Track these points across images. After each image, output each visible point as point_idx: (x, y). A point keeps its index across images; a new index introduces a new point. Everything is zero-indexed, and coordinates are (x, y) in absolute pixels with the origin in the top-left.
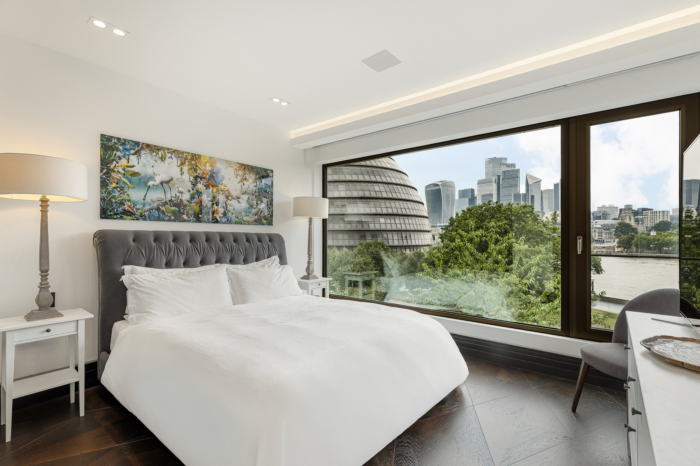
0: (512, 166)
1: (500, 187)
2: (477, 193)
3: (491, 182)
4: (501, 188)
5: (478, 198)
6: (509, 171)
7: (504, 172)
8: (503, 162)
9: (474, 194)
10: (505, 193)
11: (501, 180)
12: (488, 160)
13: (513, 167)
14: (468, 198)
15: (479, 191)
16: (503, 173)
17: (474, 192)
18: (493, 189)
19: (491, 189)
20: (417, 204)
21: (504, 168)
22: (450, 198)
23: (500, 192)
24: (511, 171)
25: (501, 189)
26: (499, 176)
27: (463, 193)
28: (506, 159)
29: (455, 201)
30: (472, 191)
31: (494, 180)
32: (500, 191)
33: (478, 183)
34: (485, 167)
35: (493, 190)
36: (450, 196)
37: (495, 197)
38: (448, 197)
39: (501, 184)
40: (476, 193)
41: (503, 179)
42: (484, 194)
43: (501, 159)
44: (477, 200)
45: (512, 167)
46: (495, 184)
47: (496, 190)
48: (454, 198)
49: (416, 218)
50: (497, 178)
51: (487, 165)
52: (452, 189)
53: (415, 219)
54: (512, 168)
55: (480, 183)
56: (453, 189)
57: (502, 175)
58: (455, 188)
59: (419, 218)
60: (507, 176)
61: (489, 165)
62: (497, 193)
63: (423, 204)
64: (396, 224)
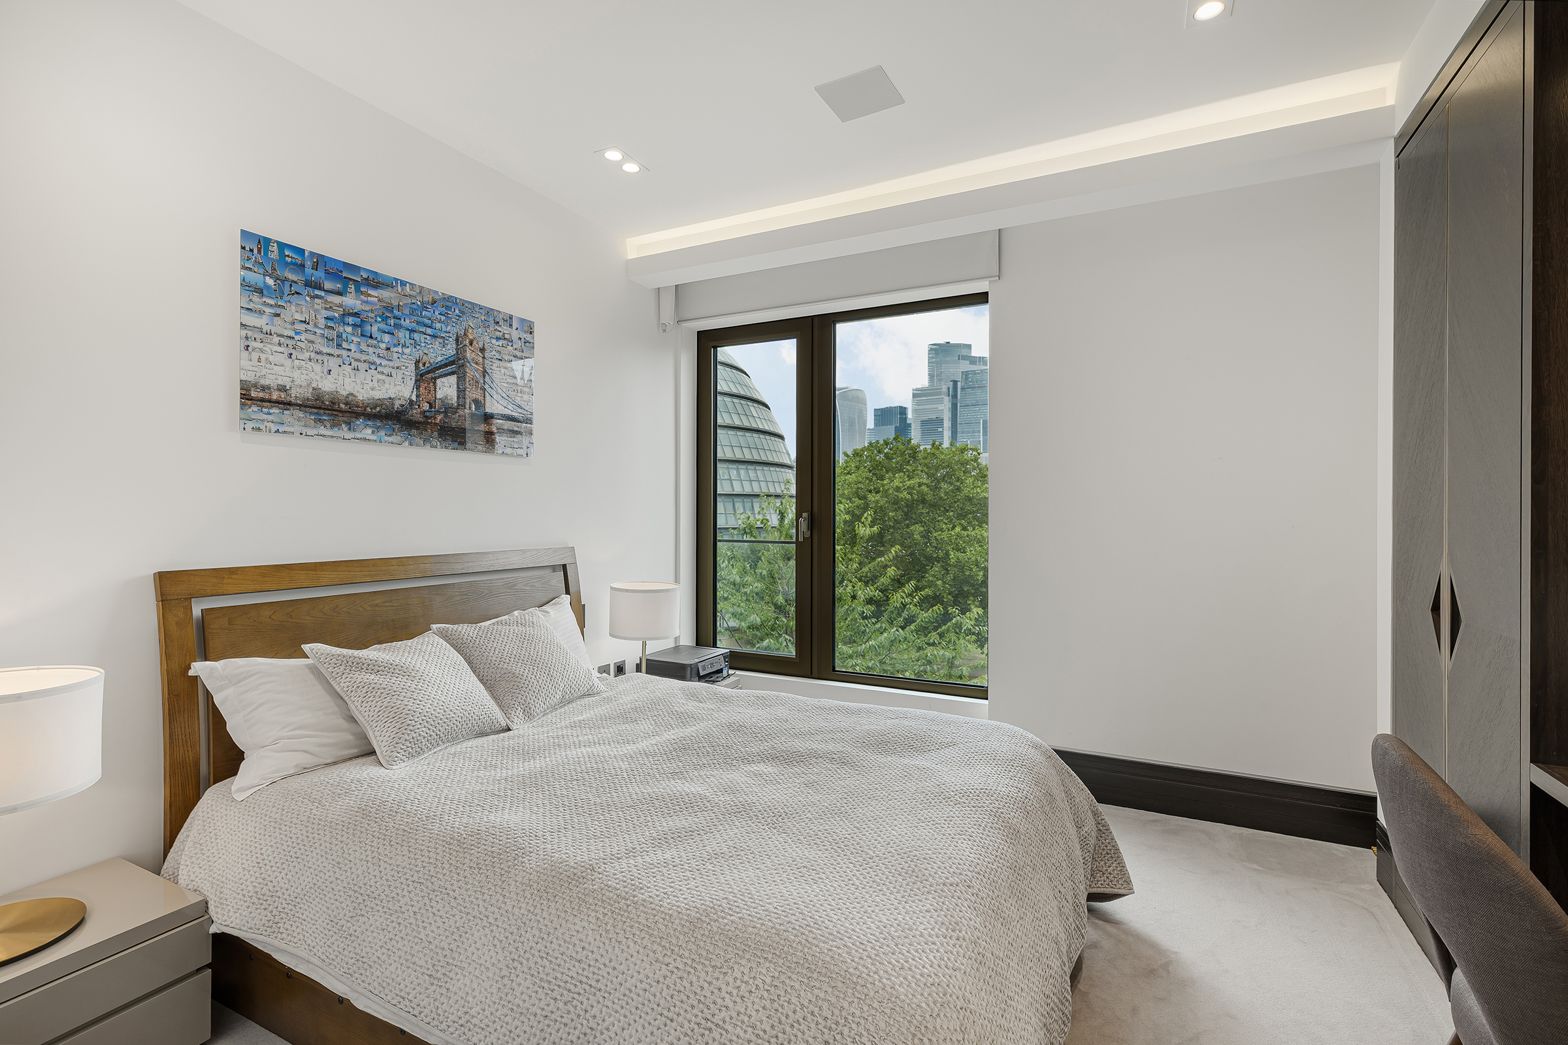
0: (980, 361)
1: (957, 404)
2: (913, 416)
3: (940, 394)
4: (958, 407)
5: (913, 426)
6: (974, 373)
7: (966, 374)
8: (964, 352)
9: (906, 418)
10: (967, 418)
11: (959, 390)
12: (934, 347)
13: (983, 365)
14: (893, 426)
15: (915, 411)
16: (962, 376)
17: (905, 414)
18: (943, 408)
19: (939, 408)
20: (768, 437)
21: (965, 366)
22: (857, 426)
23: (957, 415)
24: (979, 373)
25: (958, 410)
26: (955, 383)
27: (884, 416)
28: (969, 346)
29: (867, 431)
30: (903, 411)
31: (944, 389)
32: (957, 413)
33: (914, 396)
34: (929, 363)
35: (943, 410)
36: (856, 420)
37: (947, 425)
38: (852, 422)
39: (959, 398)
40: (910, 415)
41: (963, 389)
42: (926, 418)
43: (958, 346)
44: (912, 431)
45: (980, 365)
46: (948, 398)
47: (949, 411)
48: (865, 424)
49: (765, 468)
50: (951, 385)
51: (932, 358)
52: (860, 405)
53: (763, 470)
54: (979, 367)
55: (918, 394)
56: (863, 406)
57: (960, 380)
58: (865, 404)
59: (772, 469)
60: (970, 382)
61: (937, 358)
62: (950, 416)
63: (781, 437)
64: (730, 480)
